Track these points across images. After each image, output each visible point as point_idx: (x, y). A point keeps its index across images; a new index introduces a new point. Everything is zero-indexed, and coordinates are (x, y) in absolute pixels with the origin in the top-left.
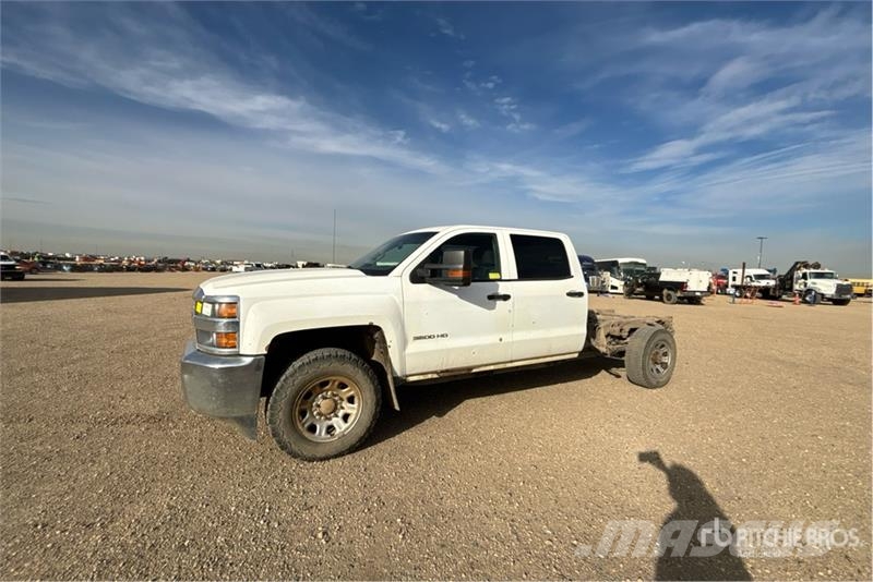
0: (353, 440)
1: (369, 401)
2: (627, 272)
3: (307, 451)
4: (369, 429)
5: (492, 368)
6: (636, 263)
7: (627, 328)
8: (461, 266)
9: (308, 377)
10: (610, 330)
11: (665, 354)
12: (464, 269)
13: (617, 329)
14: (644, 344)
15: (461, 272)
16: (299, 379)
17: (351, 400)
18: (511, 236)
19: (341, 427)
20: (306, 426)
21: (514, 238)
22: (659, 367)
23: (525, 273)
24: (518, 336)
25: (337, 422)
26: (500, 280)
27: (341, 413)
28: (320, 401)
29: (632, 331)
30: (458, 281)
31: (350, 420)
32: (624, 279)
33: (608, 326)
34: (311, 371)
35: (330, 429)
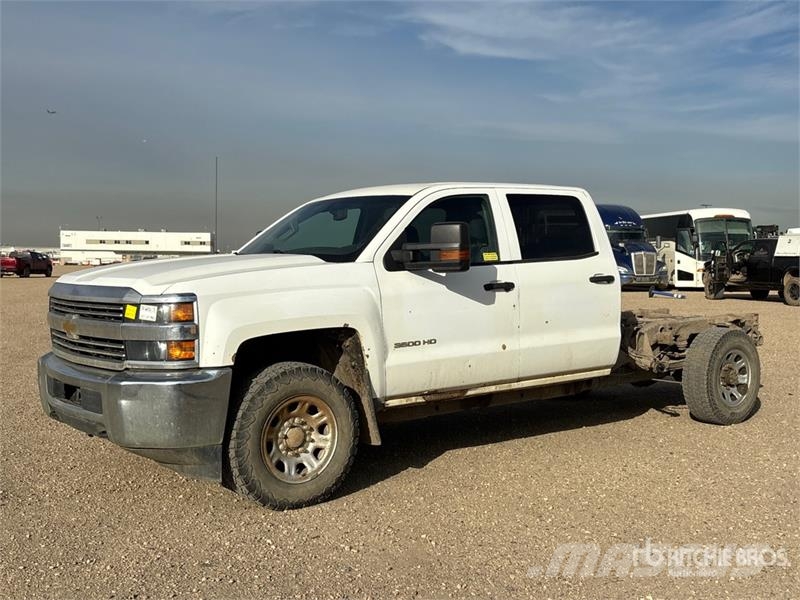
0: (328, 482)
1: (346, 430)
2: (715, 240)
3: (278, 494)
4: (346, 467)
5: (492, 389)
6: (730, 219)
7: (685, 334)
8: (457, 245)
9: (278, 396)
10: (658, 336)
11: (743, 371)
12: (462, 248)
13: (668, 334)
14: (708, 355)
15: (457, 253)
16: (269, 398)
17: (321, 429)
18: (509, 197)
19: (312, 465)
20: (274, 462)
21: (513, 199)
22: (734, 391)
23: (533, 251)
24: (526, 342)
25: (306, 458)
26: (499, 262)
27: (311, 447)
28: (287, 431)
29: (692, 337)
30: (455, 265)
31: (323, 455)
32: (704, 257)
33: (654, 330)
34: (281, 389)
35: (300, 467)
